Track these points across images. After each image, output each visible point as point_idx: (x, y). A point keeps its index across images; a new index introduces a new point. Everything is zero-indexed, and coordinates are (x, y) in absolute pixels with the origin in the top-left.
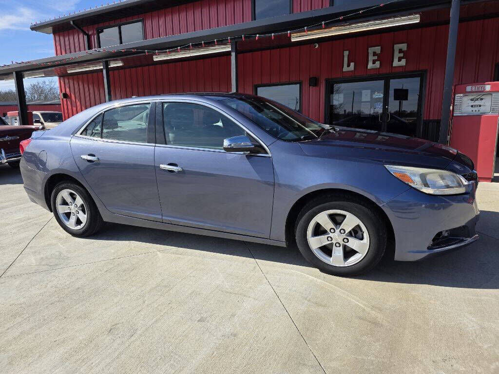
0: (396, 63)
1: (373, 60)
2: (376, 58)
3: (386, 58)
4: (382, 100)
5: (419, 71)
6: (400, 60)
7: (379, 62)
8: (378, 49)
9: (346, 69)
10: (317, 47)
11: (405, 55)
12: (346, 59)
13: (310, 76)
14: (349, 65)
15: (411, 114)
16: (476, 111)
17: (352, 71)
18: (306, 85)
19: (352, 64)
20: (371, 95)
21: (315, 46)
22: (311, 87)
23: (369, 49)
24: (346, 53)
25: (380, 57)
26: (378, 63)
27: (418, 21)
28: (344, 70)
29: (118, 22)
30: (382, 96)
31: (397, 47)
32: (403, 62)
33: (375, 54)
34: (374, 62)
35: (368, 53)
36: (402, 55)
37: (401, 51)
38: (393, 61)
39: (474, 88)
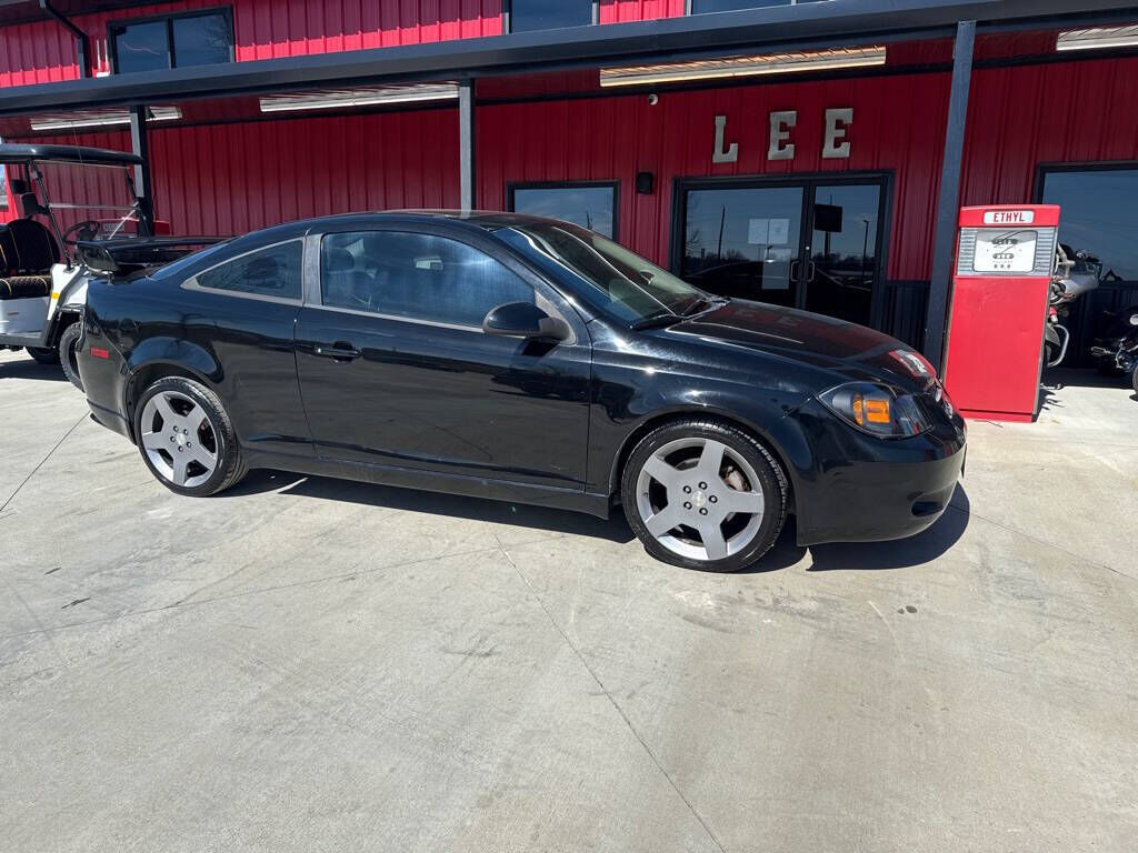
0: (829, 151)
1: (780, 141)
2: (786, 136)
3: (808, 136)
5: (878, 171)
6: (837, 144)
7: (792, 146)
8: (790, 116)
9: (718, 157)
10: (654, 103)
11: (851, 134)
12: (720, 135)
13: (637, 169)
14: (726, 150)
15: (851, 263)
16: (1002, 266)
17: (733, 163)
18: (628, 191)
19: (734, 147)
21: (651, 101)
22: (639, 195)
23: (772, 114)
24: (720, 121)
25: (795, 136)
26: (790, 148)
27: (883, 63)
29: (166, 9)
31: (832, 115)
32: (845, 150)
33: (783, 127)
34: (782, 146)
36: (842, 133)
37: (839, 124)
38: (823, 146)
39: (999, 216)
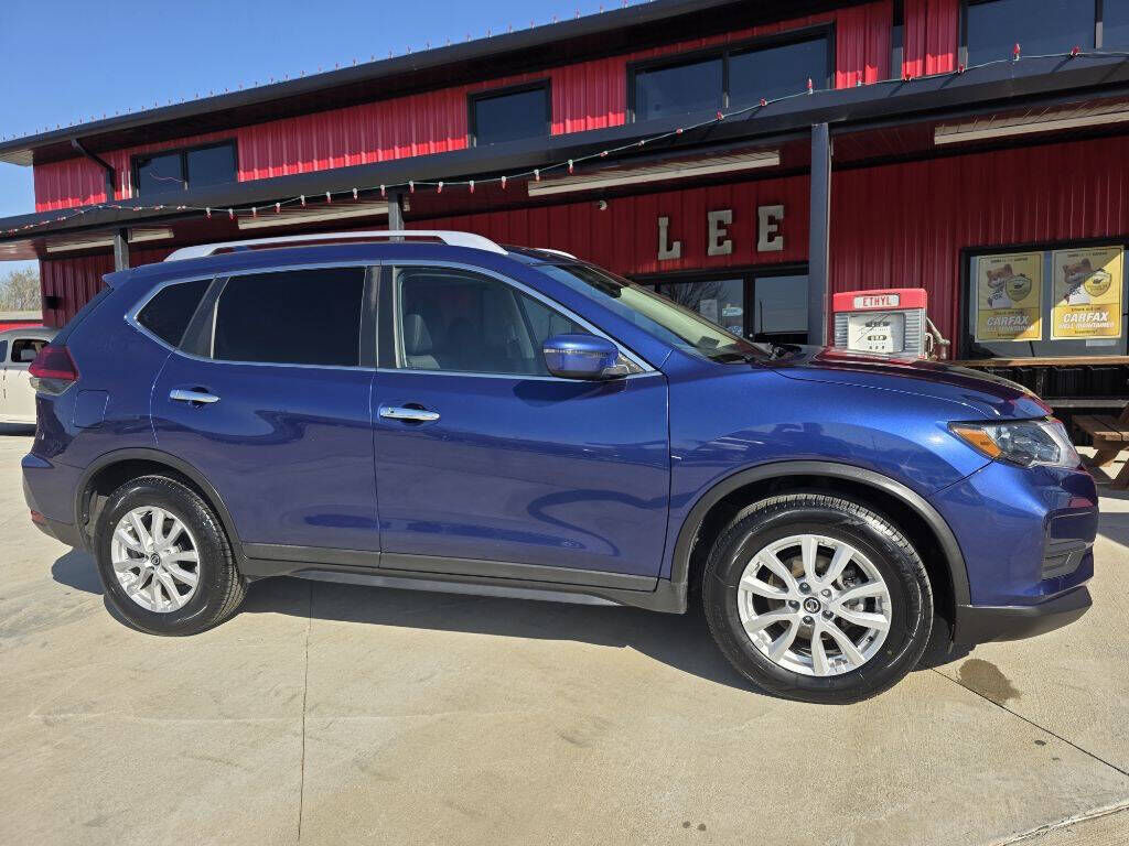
0: (763, 245)
1: (719, 238)
2: (723, 233)
3: (742, 231)
4: (741, 321)
6: (771, 238)
7: (730, 242)
8: (726, 215)
9: (663, 254)
10: (604, 207)
11: (782, 228)
12: (663, 234)
14: (669, 248)
16: (877, 348)
17: (677, 260)
19: (677, 245)
20: (720, 311)
21: (599, 207)
23: (710, 214)
24: (664, 222)
25: (731, 232)
26: (728, 244)
27: (777, 164)
28: (660, 258)
29: (181, 144)
30: (739, 312)
31: (764, 212)
32: (778, 243)
33: (721, 225)
34: (720, 242)
35: (707, 222)
36: (774, 228)
37: (772, 220)
38: (757, 242)
39: (868, 301)
